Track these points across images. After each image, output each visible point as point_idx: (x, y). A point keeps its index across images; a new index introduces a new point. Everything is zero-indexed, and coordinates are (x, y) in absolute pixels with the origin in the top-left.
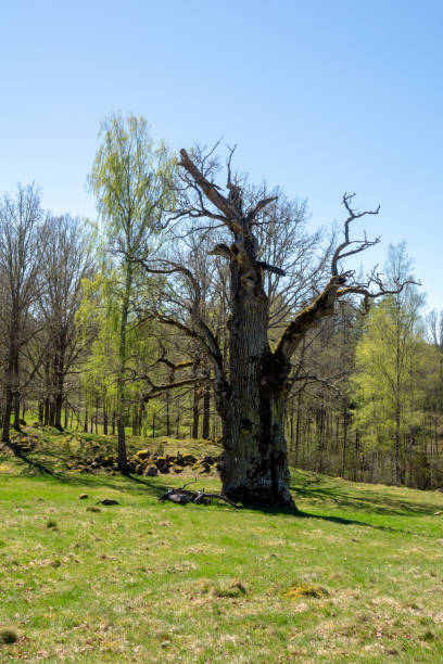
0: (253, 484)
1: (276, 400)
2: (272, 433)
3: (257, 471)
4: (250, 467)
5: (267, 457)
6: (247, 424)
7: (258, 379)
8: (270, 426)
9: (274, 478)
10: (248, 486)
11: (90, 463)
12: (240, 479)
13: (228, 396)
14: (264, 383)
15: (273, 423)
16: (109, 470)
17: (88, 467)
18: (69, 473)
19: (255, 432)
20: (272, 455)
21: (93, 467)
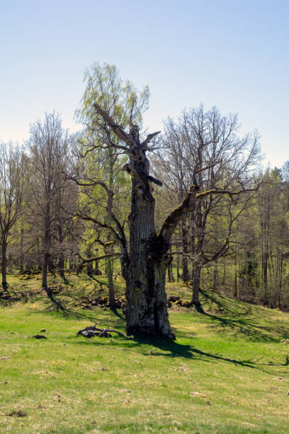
0: (142, 323)
1: (158, 268)
2: (155, 290)
3: (145, 315)
4: (141, 312)
5: (152, 305)
6: (138, 284)
7: (146, 254)
8: (153, 286)
9: (156, 319)
10: (140, 324)
11: (91, 302)
12: (135, 320)
13: (128, 266)
14: (149, 257)
15: (156, 284)
16: (102, 307)
17: (90, 305)
18: (76, 309)
19: (143, 290)
20: (155, 304)
21: (93, 305)
